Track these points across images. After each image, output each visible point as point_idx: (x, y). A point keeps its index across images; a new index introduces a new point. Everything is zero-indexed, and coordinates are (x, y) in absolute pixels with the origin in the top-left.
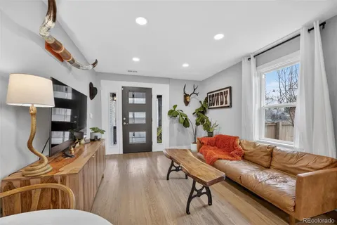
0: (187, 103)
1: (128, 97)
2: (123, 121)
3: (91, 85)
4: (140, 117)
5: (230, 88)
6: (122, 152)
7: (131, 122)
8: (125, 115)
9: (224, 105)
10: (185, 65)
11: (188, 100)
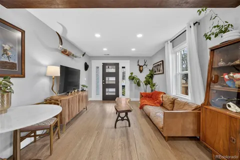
0: (141, 71)
1: (105, 69)
2: (103, 82)
3: (86, 64)
4: (112, 80)
5: (163, 61)
6: (102, 100)
7: (107, 83)
8: (104, 79)
9: (160, 72)
10: (133, 50)
11: (141, 69)
